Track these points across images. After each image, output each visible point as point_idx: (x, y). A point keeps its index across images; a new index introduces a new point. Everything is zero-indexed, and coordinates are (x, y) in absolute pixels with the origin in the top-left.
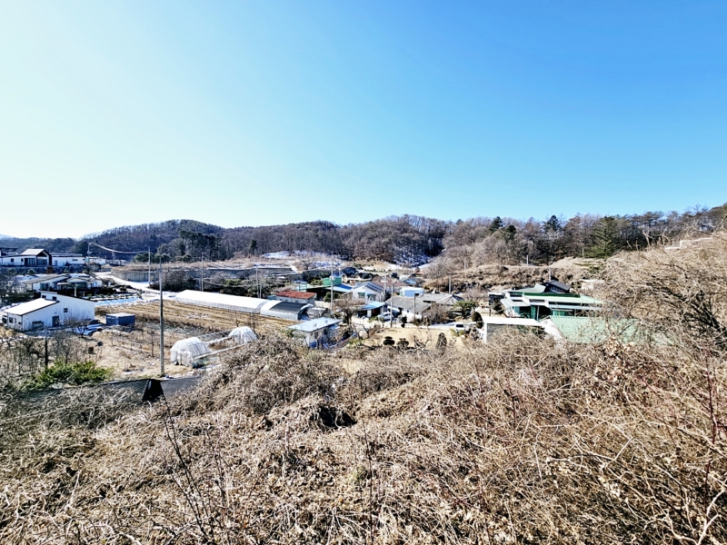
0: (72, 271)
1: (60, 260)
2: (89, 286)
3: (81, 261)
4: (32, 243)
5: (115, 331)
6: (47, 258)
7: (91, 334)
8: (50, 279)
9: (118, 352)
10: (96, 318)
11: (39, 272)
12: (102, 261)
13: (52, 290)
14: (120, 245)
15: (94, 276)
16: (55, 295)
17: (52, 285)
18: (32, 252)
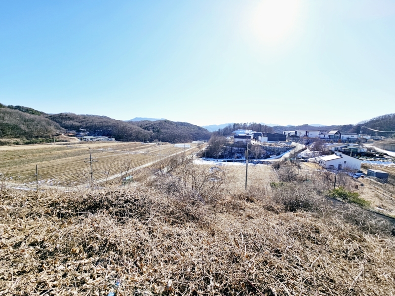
0: (350, 142)
1: (345, 136)
2: (359, 151)
3: (355, 136)
4: (333, 128)
5: (372, 180)
6: (339, 135)
7: (357, 178)
8: (339, 145)
9: (373, 193)
10: (361, 170)
11: (334, 142)
12: (368, 137)
13: (339, 151)
14: (382, 127)
15: (362, 145)
16: (341, 154)
17: (340, 149)
18: (333, 132)
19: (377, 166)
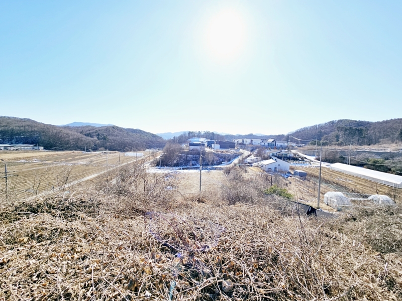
0: (282, 149)
1: (279, 144)
2: (288, 156)
3: (286, 144)
4: (270, 137)
5: (297, 178)
6: (274, 143)
7: (287, 178)
8: (275, 151)
9: (297, 189)
10: (290, 171)
11: (272, 148)
12: (294, 145)
13: (275, 156)
14: (303, 137)
15: (291, 151)
16: (276, 158)
17: (275, 154)
18: (270, 141)
19: (300, 167)
